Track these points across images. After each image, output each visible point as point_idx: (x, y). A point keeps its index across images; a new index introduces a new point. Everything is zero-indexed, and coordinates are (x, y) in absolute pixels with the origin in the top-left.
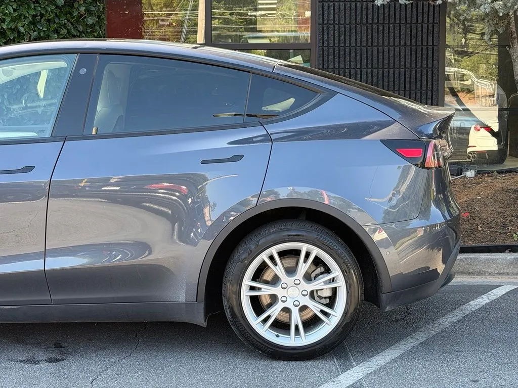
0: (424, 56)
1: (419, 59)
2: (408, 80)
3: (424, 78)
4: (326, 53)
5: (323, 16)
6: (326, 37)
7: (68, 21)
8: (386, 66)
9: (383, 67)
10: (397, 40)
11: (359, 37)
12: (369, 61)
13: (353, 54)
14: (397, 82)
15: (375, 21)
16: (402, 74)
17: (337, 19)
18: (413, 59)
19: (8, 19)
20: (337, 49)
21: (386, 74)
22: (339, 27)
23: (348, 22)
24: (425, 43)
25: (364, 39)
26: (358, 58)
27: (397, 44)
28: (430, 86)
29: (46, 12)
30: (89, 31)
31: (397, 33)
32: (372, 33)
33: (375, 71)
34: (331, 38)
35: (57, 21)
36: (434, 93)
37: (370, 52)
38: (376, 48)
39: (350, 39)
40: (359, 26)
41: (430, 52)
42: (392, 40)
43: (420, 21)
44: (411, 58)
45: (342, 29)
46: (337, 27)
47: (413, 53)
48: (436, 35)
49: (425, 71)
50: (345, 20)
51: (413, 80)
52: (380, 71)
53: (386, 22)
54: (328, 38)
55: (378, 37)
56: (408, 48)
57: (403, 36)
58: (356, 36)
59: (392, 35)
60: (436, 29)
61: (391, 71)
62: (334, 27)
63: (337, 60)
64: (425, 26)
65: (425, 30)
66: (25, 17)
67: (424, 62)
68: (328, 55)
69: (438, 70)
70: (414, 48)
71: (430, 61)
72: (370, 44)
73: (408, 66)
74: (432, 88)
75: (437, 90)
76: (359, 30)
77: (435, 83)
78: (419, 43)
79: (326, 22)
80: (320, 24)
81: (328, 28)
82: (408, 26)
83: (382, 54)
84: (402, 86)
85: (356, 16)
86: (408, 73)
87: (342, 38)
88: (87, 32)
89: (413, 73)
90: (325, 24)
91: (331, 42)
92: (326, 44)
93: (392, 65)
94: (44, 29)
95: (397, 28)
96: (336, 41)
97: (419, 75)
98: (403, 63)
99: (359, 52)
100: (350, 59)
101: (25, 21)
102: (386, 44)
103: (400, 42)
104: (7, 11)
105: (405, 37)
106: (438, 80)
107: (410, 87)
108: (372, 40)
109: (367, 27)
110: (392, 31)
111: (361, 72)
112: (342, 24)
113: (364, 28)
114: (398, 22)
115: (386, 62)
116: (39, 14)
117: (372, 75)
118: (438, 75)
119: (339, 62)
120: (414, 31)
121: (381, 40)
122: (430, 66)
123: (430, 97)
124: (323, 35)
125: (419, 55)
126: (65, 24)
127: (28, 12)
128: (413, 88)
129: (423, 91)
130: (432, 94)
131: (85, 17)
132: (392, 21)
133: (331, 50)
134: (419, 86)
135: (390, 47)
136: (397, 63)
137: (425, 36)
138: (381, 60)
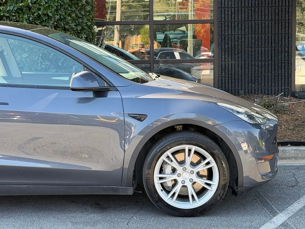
0: (283, 26)
1: (280, 28)
2: (273, 41)
3: (283, 39)
4: (223, 26)
5: (221, 3)
6: (223, 16)
7: (76, 9)
8: (260, 33)
9: (258, 34)
10: (266, 17)
11: (243, 15)
12: (250, 30)
13: (240, 26)
14: (267, 43)
15: (253, 5)
16: (270, 37)
17: (230, 4)
18: (277, 28)
19: (42, 8)
20: (230, 23)
21: (260, 38)
22: (231, 9)
23: (236, 6)
24: (283, 18)
25: (246, 16)
26: (243, 28)
27: (267, 19)
28: (287, 44)
29: (64, 4)
30: (87, 14)
31: (267, 12)
32: (251, 12)
33: (253, 36)
34: (226, 16)
35: (69, 9)
36: (289, 49)
37: (250, 24)
38: (254, 22)
39: (238, 16)
40: (243, 9)
41: (287, 24)
42: (263, 17)
43: (280, 5)
44: (275, 28)
45: (233, 11)
46: (230, 9)
47: (277, 24)
48: (290, 14)
49: (284, 35)
50: (235, 5)
51: (277, 41)
52: (257, 36)
53: (260, 6)
54: (225, 16)
55: (255, 15)
56: (273, 22)
57: (270, 15)
58: (241, 14)
59: (264, 14)
60: (290, 10)
61: (263, 36)
62: (228, 9)
63: (230, 29)
64: (284, 8)
65: (284, 10)
66: (52, 7)
67: (283, 30)
68: (225, 27)
69: (292, 35)
70: (277, 21)
71: (287, 29)
72: (250, 19)
73: (273, 32)
74: (288, 45)
75: (291, 47)
76: (243, 11)
77: (290, 43)
78: (280, 18)
79: (223, 6)
80: (219, 8)
81: (225, 10)
82: (274, 8)
83: (257, 26)
84: (270, 44)
85: (241, 2)
86: (273, 37)
87: (233, 16)
88: (86, 15)
89: (277, 37)
90: (223, 8)
91: (226, 18)
92: (223, 20)
93: (263, 32)
94: (63, 14)
95: (267, 10)
96: (230, 18)
97: (280, 38)
98: (270, 31)
99: (243, 24)
100: (238, 29)
101: (52, 9)
102: (260, 19)
103: (268, 18)
104: (42, 3)
105: (272, 15)
106: (292, 41)
107: (275, 45)
108: (251, 17)
109: (248, 9)
110: (263, 11)
111: (245, 36)
112: (233, 8)
113: (246, 10)
114: (267, 5)
115: (260, 30)
116: (59, 5)
117: (252, 38)
118: (292, 38)
119: (231, 31)
120: (277, 11)
121: (257, 17)
122: (287, 32)
123: (287, 51)
124: (221, 14)
125: (280, 25)
126: (75, 11)
127: (54, 4)
128: (277, 46)
129: (283, 48)
130: (288, 49)
131: (85, 6)
132: (264, 5)
133: (226, 24)
134: (280, 44)
135: (263, 21)
136: (267, 30)
137: (283, 14)
138: (257, 29)
